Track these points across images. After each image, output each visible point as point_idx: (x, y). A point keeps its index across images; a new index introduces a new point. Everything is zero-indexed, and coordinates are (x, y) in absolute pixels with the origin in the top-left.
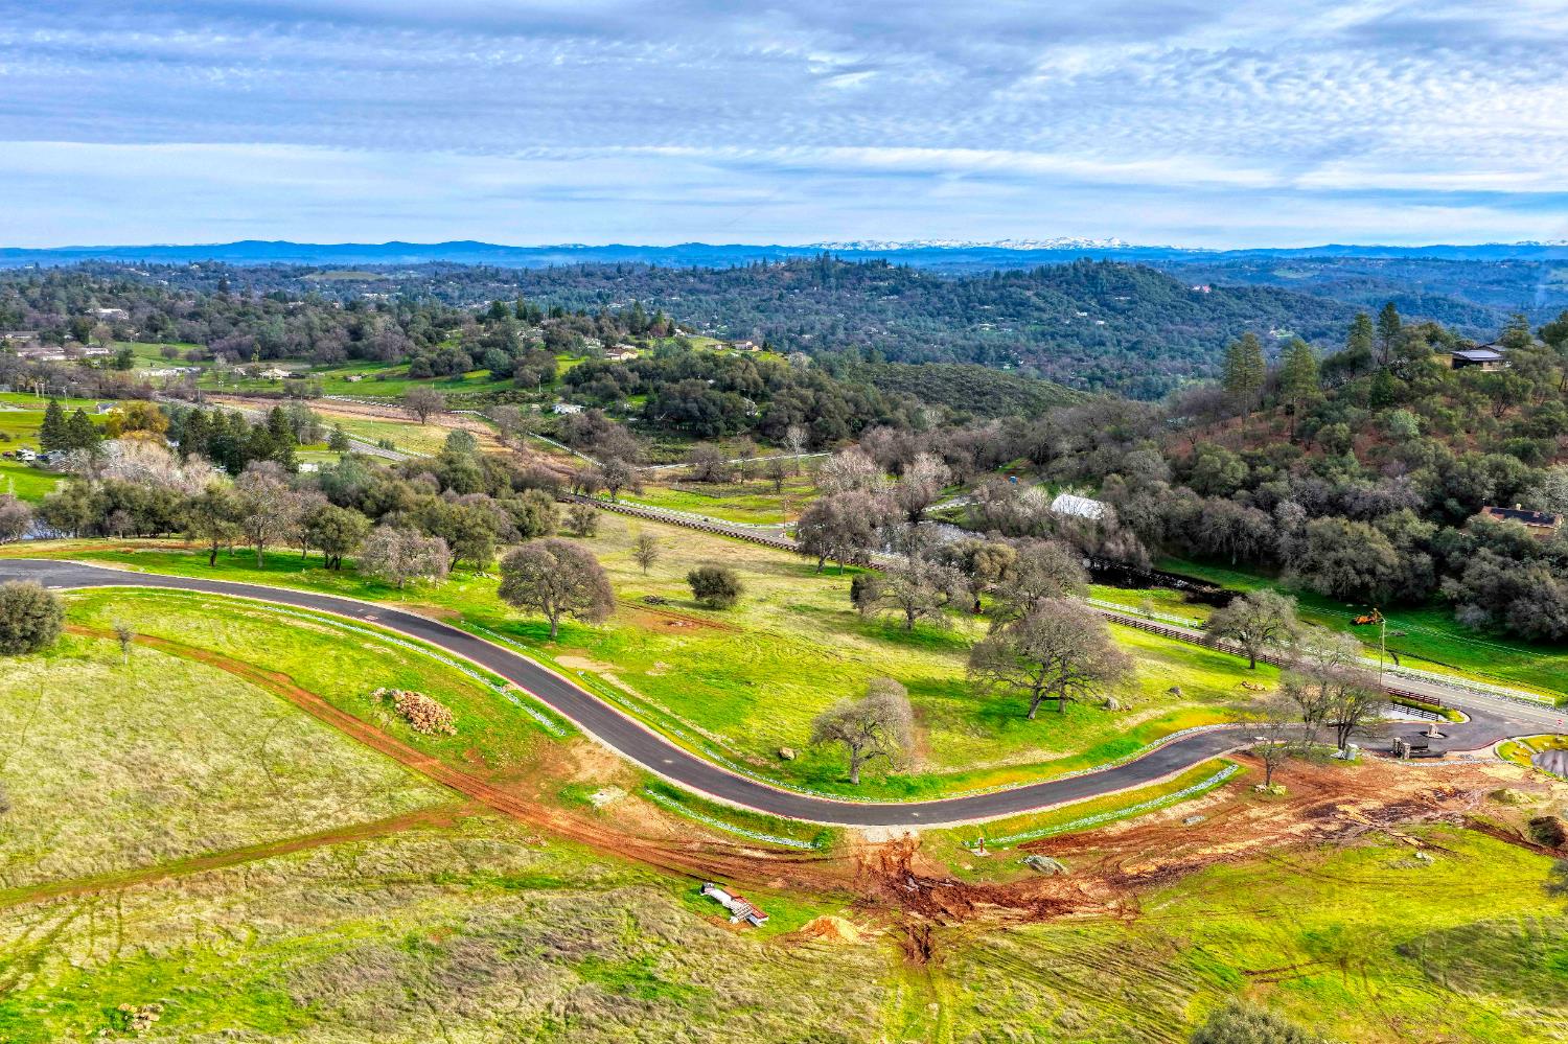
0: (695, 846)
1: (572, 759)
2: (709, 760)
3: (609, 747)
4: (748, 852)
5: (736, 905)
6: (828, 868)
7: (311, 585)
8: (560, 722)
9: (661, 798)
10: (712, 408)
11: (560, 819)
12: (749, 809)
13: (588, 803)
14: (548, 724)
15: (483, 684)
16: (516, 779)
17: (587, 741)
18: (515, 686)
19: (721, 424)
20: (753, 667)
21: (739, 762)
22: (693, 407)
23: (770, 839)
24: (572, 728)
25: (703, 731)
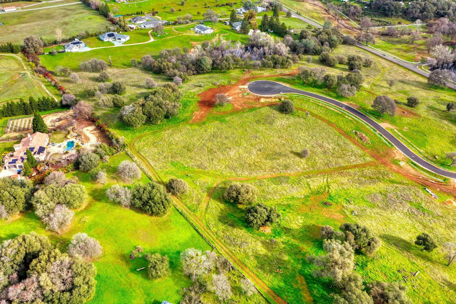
0: (421, 178)
1: (394, 153)
2: (420, 156)
3: (401, 151)
4: (431, 181)
5: (432, 194)
6: (447, 187)
7: (326, 94)
8: (389, 143)
9: (412, 165)
10: (392, 8)
11: (394, 167)
12: (431, 171)
13: (399, 165)
14: (387, 143)
15: (372, 130)
16: (384, 156)
17: (396, 149)
18: (378, 132)
19: (394, 13)
20: (426, 130)
21: (426, 158)
22: (387, 7)
23: (435, 178)
24: (392, 145)
25: (418, 149)
